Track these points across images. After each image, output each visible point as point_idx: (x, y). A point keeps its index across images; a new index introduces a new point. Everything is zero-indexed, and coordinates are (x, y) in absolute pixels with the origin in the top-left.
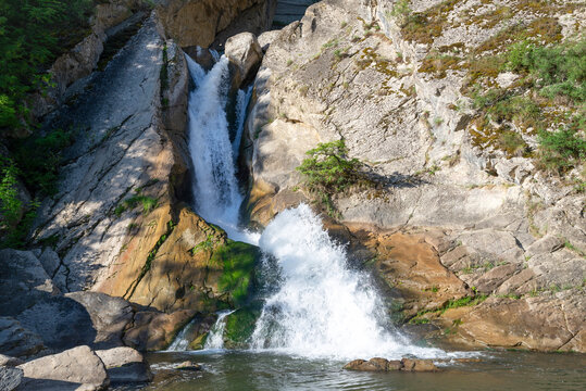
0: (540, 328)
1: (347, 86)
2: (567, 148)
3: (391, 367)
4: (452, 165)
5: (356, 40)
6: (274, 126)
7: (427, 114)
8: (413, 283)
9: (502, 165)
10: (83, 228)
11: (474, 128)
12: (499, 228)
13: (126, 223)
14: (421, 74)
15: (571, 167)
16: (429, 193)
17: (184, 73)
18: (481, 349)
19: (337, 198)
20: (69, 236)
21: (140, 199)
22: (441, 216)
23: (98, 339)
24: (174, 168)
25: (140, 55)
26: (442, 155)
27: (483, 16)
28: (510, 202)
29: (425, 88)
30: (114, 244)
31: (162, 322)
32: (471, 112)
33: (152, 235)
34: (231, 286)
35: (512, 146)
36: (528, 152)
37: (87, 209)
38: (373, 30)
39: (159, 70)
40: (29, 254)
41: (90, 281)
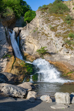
4: (60, 51)
6: (26, 43)
8: (62, 70)
11: (65, 46)
13: (6, 59)
16: (58, 56)
19: (43, 56)
21: (7, 55)
27: (63, 29)
29: (56, 39)
30: (5, 63)
31: (20, 77)
32: (64, 43)
33: (12, 62)
35: (72, 49)
38: (43, 29)
41: (2, 70)
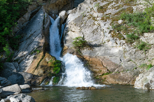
0: (123, 79)
1: (85, 23)
2: (133, 38)
3: (86, 89)
4: (108, 42)
5: (88, 12)
6: (69, 33)
7: (103, 30)
8: (96, 70)
9: (118, 42)
10: (24, 57)
11: (112, 33)
12: (117, 57)
13: (33, 56)
14: (101, 21)
15: (133, 42)
17: (49, 21)
19: (81, 50)
20: (21, 59)
21: (37, 50)
22: (105, 54)
23: (25, 83)
24: (45, 43)
25: (39, 17)
26: (106, 39)
27: (116, 7)
28: (120, 51)
30: (30, 61)
31: (39, 79)
32: (112, 29)
33: (39, 59)
34: (56, 71)
36: (124, 39)
37: (25, 53)
38: (92, 10)
39: (43, 20)
40: (12, 64)
41: (25, 69)
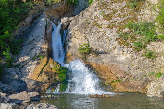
0: (133, 87)
1: (90, 30)
2: (140, 46)
3: (99, 97)
4: (114, 49)
5: (92, 20)
6: (72, 39)
7: (109, 37)
8: (105, 77)
9: (125, 49)
10: (25, 63)
11: (119, 41)
12: (125, 64)
13: (36, 62)
14: (107, 28)
15: (141, 50)
16: (109, 56)
17: (51, 26)
18: (120, 92)
19: (87, 56)
20: (22, 65)
21: (40, 56)
22: (112, 61)
23: (28, 90)
24: (48, 49)
25: (40, 21)
26: (112, 47)
27: (121, 15)
28: (127, 58)
29: (108, 31)
30: (33, 67)
31: (44, 86)
32: (119, 37)
33: (42, 65)
34: (61, 77)
35: (128, 45)
36: (131, 47)
37: (27, 58)
38: (96, 17)
39: (45, 25)
40: (12, 69)
41: (27, 76)
